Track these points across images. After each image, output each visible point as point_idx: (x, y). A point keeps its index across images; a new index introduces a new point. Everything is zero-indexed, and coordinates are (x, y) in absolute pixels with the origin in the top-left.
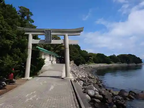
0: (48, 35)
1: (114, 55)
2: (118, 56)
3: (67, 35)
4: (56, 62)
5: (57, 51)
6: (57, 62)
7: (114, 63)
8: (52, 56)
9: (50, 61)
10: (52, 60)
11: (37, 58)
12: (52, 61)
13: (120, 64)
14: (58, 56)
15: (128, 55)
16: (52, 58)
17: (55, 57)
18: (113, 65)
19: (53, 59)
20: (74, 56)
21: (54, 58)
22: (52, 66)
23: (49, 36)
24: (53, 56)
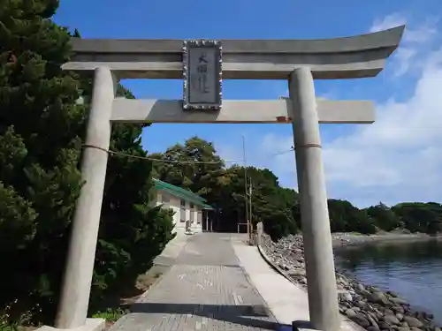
0: (202, 70)
1: (381, 205)
2: (393, 208)
3: (306, 71)
4: (200, 226)
5: (205, 190)
6: (204, 228)
7: (382, 231)
8: (187, 206)
9: (182, 221)
10: (188, 218)
11: (139, 207)
12: (187, 222)
13: (405, 236)
14: (208, 207)
15: (426, 205)
16: (188, 212)
17: (199, 208)
18: (382, 237)
19: (191, 217)
20: (262, 204)
21: (196, 213)
22: (189, 240)
23: (205, 79)
24: (192, 206)
